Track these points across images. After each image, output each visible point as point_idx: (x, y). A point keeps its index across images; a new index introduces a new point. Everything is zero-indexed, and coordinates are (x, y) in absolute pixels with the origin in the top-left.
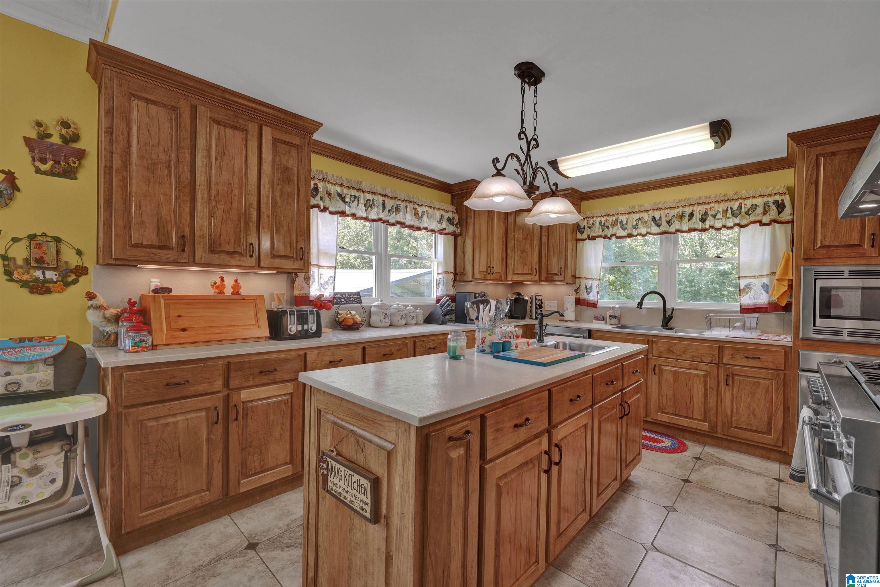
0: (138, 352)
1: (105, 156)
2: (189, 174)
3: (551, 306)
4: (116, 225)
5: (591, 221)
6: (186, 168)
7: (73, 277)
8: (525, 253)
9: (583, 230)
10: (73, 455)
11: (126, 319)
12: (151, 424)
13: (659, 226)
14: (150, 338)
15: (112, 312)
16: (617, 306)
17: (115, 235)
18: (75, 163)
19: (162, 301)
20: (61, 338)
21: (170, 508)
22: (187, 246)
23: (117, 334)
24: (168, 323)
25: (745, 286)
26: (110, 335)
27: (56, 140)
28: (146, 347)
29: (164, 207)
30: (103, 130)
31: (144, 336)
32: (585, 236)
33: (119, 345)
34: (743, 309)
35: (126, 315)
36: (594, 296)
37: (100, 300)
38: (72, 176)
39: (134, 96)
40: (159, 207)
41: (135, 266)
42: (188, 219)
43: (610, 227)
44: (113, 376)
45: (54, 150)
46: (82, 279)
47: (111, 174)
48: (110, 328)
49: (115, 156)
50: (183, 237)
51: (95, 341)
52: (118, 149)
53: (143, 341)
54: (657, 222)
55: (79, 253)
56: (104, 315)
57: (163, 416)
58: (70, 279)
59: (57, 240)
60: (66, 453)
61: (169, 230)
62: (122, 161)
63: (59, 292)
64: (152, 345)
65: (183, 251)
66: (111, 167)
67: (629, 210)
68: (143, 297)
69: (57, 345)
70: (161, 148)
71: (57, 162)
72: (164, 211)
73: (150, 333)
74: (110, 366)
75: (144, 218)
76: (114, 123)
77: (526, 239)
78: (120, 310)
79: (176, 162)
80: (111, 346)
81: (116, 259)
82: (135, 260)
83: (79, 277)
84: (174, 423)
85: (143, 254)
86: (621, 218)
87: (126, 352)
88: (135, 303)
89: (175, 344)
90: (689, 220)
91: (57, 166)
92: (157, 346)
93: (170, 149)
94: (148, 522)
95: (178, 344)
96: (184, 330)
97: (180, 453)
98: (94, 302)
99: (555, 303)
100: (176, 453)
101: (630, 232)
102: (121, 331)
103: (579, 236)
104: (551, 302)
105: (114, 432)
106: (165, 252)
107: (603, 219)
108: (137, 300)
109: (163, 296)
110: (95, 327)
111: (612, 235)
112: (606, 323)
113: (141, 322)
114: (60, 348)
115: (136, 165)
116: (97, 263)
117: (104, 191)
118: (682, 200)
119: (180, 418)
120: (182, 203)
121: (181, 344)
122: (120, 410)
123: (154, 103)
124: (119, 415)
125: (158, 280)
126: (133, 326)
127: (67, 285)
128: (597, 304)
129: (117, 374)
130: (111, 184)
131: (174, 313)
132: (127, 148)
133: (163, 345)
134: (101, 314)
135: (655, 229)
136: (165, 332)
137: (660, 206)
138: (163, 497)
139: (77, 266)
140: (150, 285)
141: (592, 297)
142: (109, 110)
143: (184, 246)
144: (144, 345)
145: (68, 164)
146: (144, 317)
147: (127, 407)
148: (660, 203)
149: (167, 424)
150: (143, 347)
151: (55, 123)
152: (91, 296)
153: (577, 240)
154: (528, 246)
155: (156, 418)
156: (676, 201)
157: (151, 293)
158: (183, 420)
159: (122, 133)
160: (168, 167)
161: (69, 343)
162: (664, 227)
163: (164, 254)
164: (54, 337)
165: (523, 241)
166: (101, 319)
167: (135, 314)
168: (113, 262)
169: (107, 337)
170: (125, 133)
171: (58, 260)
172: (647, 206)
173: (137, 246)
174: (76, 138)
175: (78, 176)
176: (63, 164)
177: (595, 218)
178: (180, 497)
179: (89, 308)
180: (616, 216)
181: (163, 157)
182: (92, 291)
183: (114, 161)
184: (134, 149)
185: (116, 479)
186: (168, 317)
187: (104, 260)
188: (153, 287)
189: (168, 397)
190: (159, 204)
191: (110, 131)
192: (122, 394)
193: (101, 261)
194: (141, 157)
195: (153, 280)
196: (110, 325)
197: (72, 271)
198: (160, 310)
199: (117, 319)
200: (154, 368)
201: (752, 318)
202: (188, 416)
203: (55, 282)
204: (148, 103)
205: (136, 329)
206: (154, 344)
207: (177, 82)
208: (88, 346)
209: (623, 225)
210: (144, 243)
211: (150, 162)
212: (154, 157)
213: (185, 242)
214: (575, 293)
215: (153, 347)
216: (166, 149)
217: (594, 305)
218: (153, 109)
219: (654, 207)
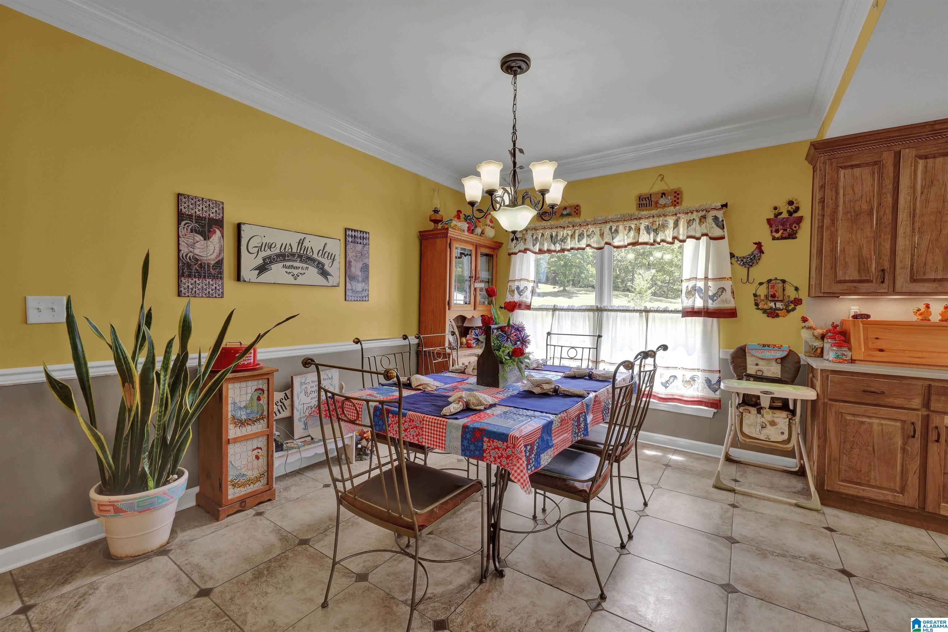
0: (840, 362)
1: (818, 220)
2: (890, 214)
4: (825, 268)
6: (887, 212)
7: (792, 306)
10: (794, 422)
11: (830, 338)
12: (849, 418)
14: (849, 354)
15: (819, 332)
17: (824, 275)
18: (795, 227)
19: (861, 325)
20: (785, 347)
21: (863, 490)
22: (886, 278)
23: (822, 349)
24: (866, 344)
26: (817, 349)
27: (785, 215)
28: (846, 360)
29: (865, 248)
30: (817, 201)
31: (845, 351)
33: (824, 356)
35: (829, 334)
37: (811, 323)
38: (794, 236)
39: (841, 168)
40: (860, 249)
41: (838, 297)
42: (889, 254)
44: (822, 377)
45: (783, 223)
46: (798, 307)
47: (822, 232)
48: (818, 344)
49: (826, 217)
50: (883, 271)
51: (806, 352)
52: (828, 212)
53: (844, 355)
55: (797, 289)
56: (813, 333)
57: (860, 415)
58: (790, 308)
59: (784, 281)
60: (790, 420)
61: (869, 266)
62: (831, 220)
63: (784, 316)
64: (851, 359)
65: (883, 282)
66: (822, 226)
68: (843, 322)
69: (783, 351)
70: (864, 200)
71: (785, 230)
72: (865, 252)
73: (850, 349)
74: (819, 368)
75: (847, 260)
76: (826, 193)
78: (825, 331)
79: (878, 208)
80: (818, 357)
81: (824, 293)
82: (838, 293)
83: (796, 306)
84: (869, 423)
85: (845, 288)
87: (830, 361)
88: (837, 326)
89: (872, 361)
91: (785, 232)
92: (855, 360)
93: (872, 199)
94: (845, 491)
95: (875, 362)
96: (881, 350)
97: (874, 449)
98: (807, 324)
100: (870, 448)
102: (827, 346)
105: (821, 414)
106: (865, 285)
108: (838, 323)
109: (861, 321)
110: (806, 342)
113: (842, 340)
114: (785, 354)
115: (842, 220)
116: (809, 296)
117: (817, 245)
119: (875, 421)
120: (882, 242)
121: (878, 362)
122: (826, 401)
123: (858, 166)
124: (825, 404)
125: (857, 307)
126: (836, 343)
127: (789, 312)
129: (825, 375)
130: (822, 239)
131: (872, 335)
132: (835, 209)
133: (861, 361)
134: (811, 333)
136: (863, 350)
138: (858, 478)
139: (795, 298)
140: (849, 312)
142: (822, 185)
143: (884, 279)
144: (845, 358)
145: (792, 229)
146: (845, 337)
147: (831, 400)
149: (863, 423)
150: (844, 360)
151: (784, 204)
152: (805, 320)
155: (854, 415)
157: (851, 319)
158: (878, 423)
159: (832, 199)
160: (871, 214)
161: (790, 350)
163: (864, 287)
164: (782, 346)
166: (811, 336)
167: (837, 334)
168: (822, 295)
169: (814, 350)
170: (834, 198)
171: (784, 295)
173: (840, 282)
174: (797, 209)
175: (797, 235)
176: (788, 230)
178: (873, 485)
179: (803, 328)
181: (865, 207)
182: (805, 316)
183: (825, 221)
184: (841, 208)
185: (822, 449)
186: (866, 339)
187: (815, 293)
188: (852, 314)
189: (864, 401)
190: (860, 247)
191: (822, 201)
192: (827, 390)
193: (813, 294)
194: (846, 213)
195: (852, 307)
196: (817, 341)
197: (792, 302)
198: (859, 332)
199: (823, 337)
200: (853, 376)
202: (883, 422)
203: (782, 310)
204: (852, 169)
205: (839, 346)
206: (853, 358)
207: (881, 139)
208: (802, 356)
210: (847, 279)
211: (853, 214)
212: (857, 209)
213: (884, 274)
215: (852, 361)
216: (868, 200)
218: (857, 171)
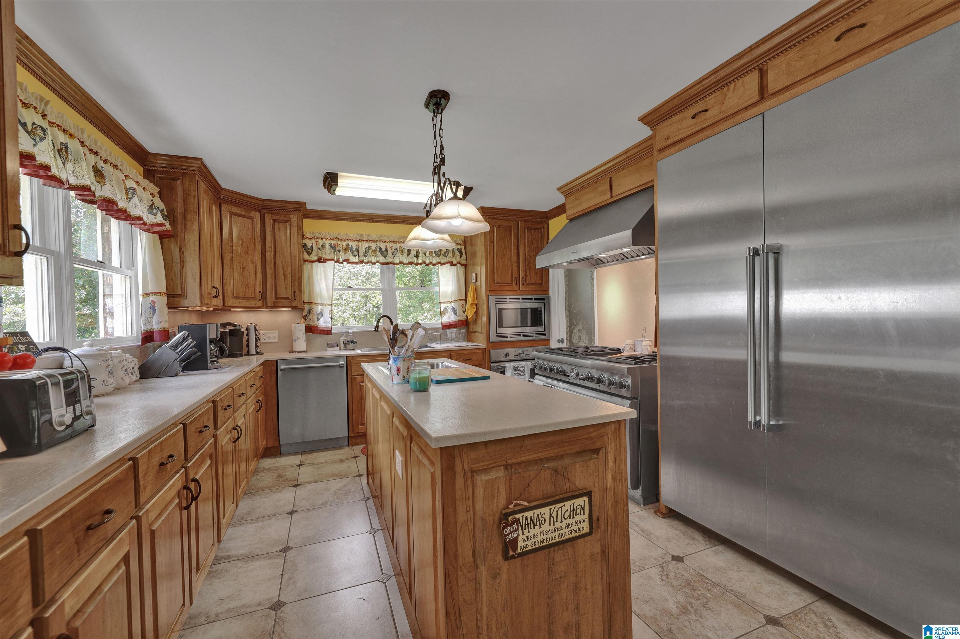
3: (269, 337)
5: (321, 242)
8: (246, 271)
9: (310, 251)
13: (385, 256)
16: (350, 331)
25: (444, 309)
32: (314, 257)
34: (444, 326)
36: (325, 322)
43: (341, 251)
54: (384, 253)
67: (358, 238)
77: (247, 253)
86: (352, 244)
90: (408, 255)
99: (274, 333)
101: (361, 259)
103: (306, 257)
104: (269, 333)
107: (333, 242)
111: (344, 261)
112: (340, 349)
118: (402, 237)
128: (331, 331)
135: (382, 259)
137: (385, 239)
141: (323, 323)
148: (385, 235)
153: (305, 261)
154: (250, 262)
156: (397, 237)
162: (389, 259)
165: (244, 255)
172: (374, 237)
177: (324, 240)
180: (347, 242)
201: (452, 332)
209: (353, 251)
214: (303, 320)
217: (327, 332)
219: (380, 239)
